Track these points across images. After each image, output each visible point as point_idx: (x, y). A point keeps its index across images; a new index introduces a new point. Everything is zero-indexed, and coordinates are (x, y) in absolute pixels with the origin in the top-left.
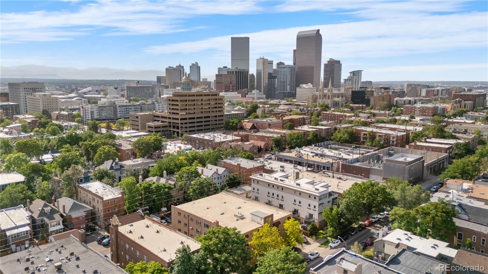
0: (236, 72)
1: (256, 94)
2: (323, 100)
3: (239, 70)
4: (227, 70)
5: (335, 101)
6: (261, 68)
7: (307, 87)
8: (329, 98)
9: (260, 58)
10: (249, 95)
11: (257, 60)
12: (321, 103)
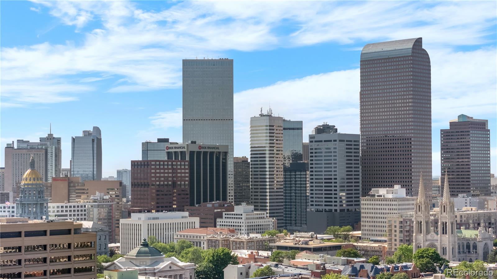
0: (192, 153)
1: (244, 216)
2: (429, 237)
3: (200, 147)
4: (168, 148)
5: (464, 239)
6: (264, 141)
7: (390, 196)
8: (444, 232)
9: (262, 115)
10: (224, 220)
11: (253, 120)
12: (424, 246)
